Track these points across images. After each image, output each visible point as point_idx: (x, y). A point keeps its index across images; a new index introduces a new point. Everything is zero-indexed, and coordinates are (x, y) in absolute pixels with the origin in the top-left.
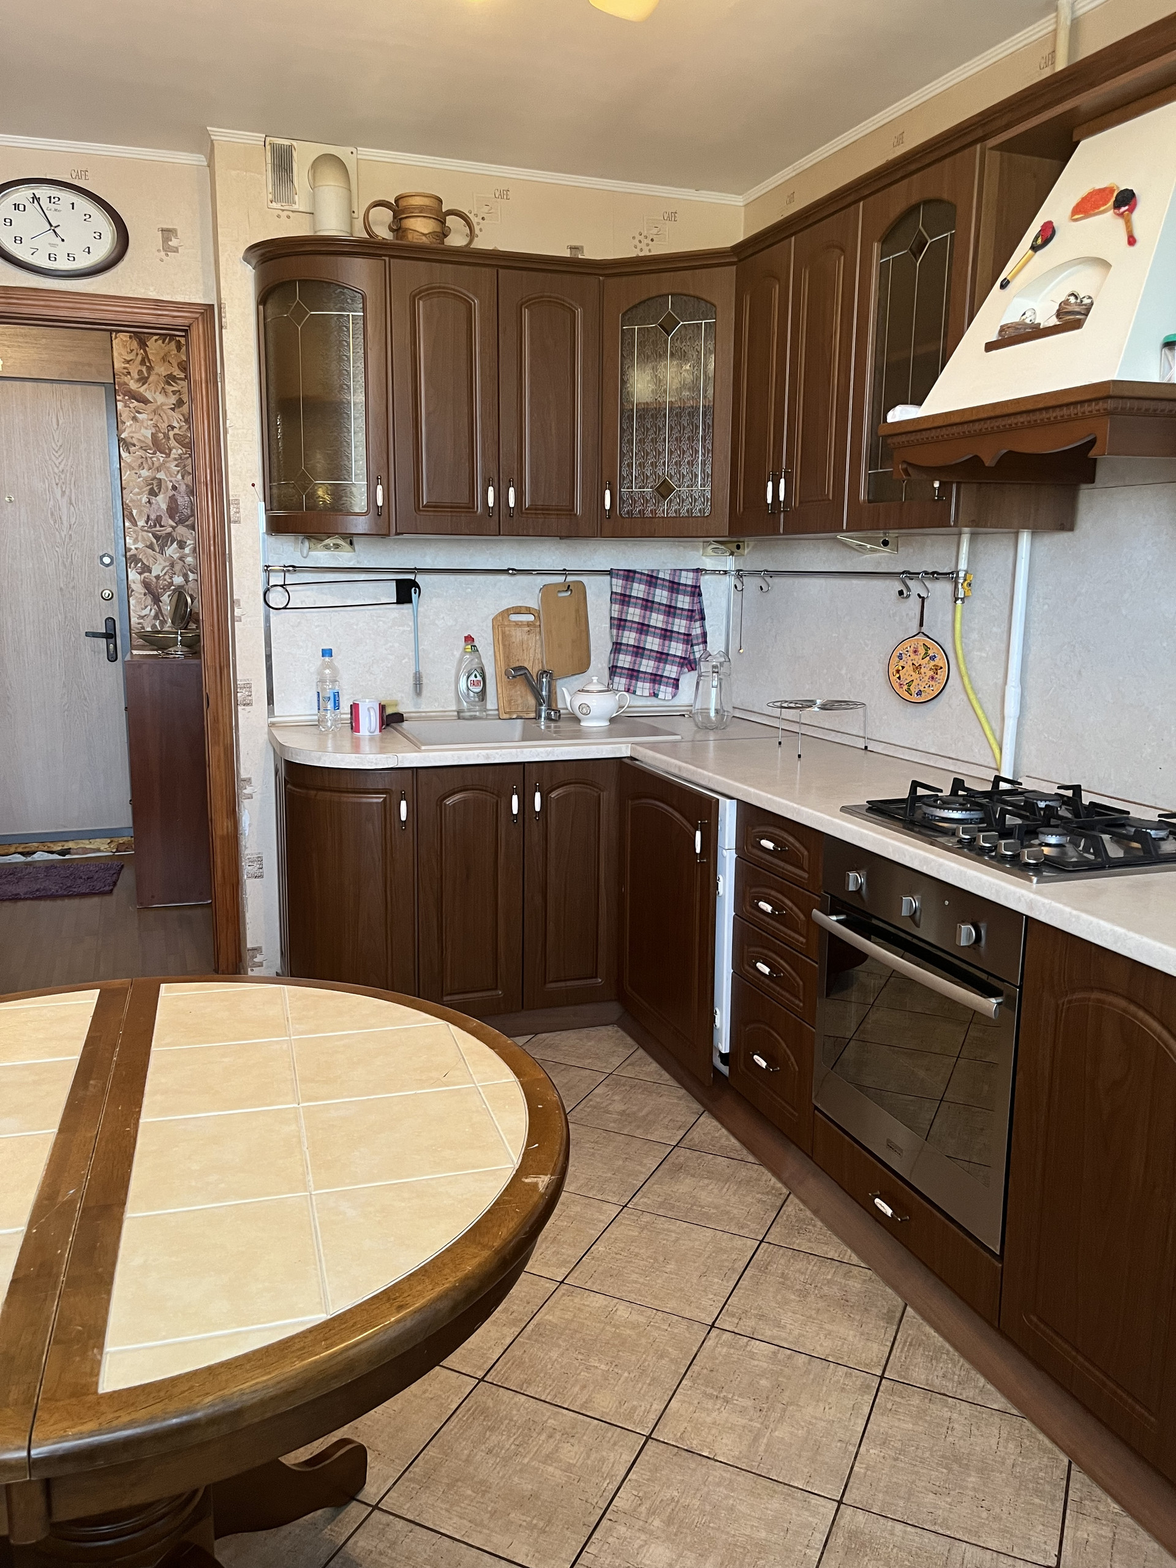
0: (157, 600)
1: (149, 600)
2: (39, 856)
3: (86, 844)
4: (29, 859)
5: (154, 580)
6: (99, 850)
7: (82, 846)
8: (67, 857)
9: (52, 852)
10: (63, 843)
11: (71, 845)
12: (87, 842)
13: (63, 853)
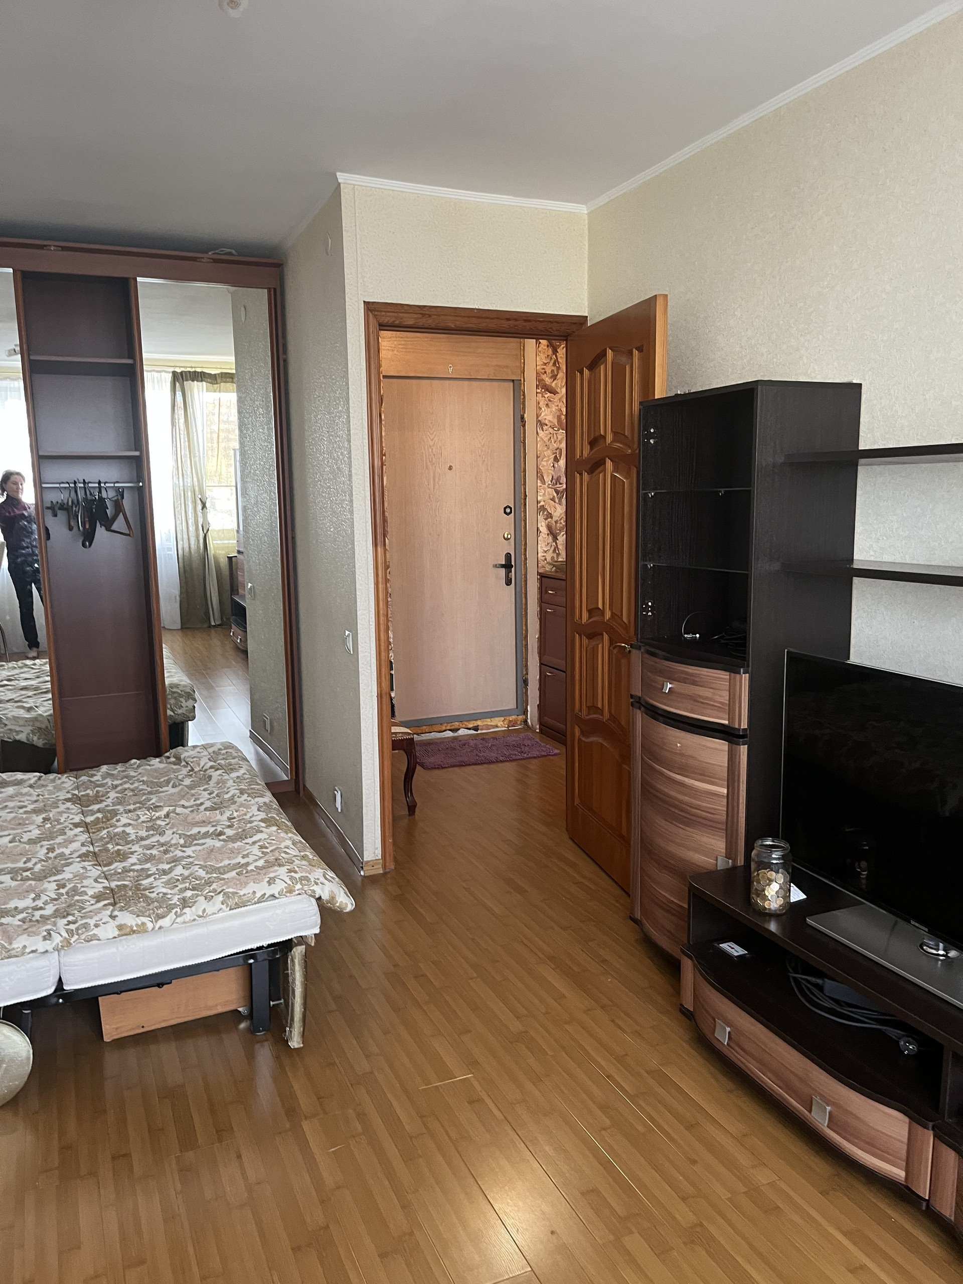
0: (555, 539)
1: (550, 539)
2: (462, 732)
3: (489, 722)
4: (456, 734)
5: (554, 524)
6: (497, 726)
7: (486, 723)
8: (479, 732)
9: (469, 729)
10: (474, 722)
11: (479, 723)
12: (489, 720)
13: (476, 728)
